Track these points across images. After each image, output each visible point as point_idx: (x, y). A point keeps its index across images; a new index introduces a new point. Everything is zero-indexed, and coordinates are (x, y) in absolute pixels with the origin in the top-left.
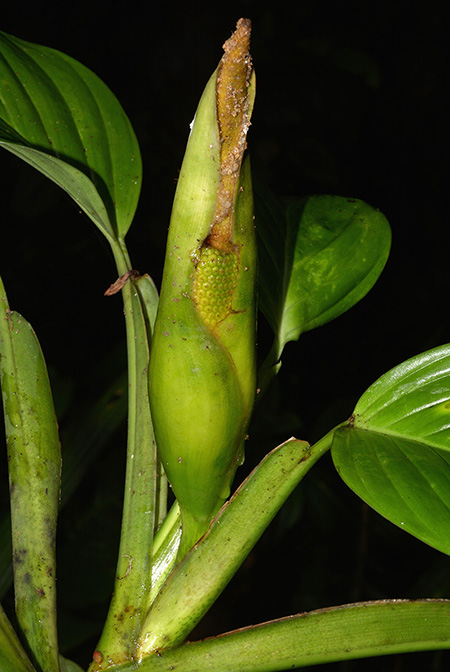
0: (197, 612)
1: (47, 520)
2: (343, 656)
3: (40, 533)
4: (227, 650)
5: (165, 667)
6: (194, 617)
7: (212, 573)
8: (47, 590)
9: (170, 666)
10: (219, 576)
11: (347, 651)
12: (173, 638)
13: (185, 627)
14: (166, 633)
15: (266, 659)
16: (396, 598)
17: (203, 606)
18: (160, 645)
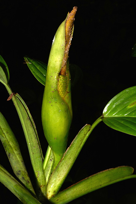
0: (62, 182)
1: (22, 162)
2: (100, 187)
3: (22, 165)
4: (71, 192)
5: (56, 200)
6: (61, 184)
7: (66, 169)
8: (29, 181)
9: (57, 199)
10: (68, 170)
11: (101, 186)
12: (56, 191)
13: (59, 187)
14: (54, 190)
15: (81, 192)
16: (110, 168)
17: (64, 180)
18: (53, 194)
